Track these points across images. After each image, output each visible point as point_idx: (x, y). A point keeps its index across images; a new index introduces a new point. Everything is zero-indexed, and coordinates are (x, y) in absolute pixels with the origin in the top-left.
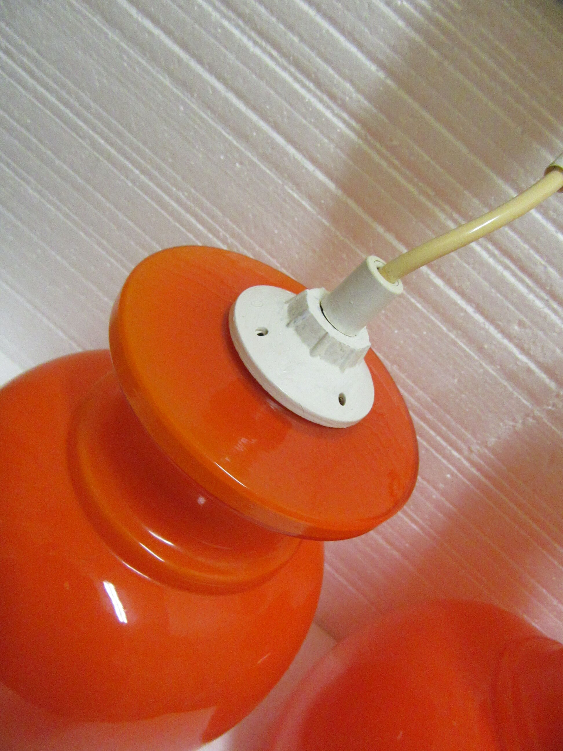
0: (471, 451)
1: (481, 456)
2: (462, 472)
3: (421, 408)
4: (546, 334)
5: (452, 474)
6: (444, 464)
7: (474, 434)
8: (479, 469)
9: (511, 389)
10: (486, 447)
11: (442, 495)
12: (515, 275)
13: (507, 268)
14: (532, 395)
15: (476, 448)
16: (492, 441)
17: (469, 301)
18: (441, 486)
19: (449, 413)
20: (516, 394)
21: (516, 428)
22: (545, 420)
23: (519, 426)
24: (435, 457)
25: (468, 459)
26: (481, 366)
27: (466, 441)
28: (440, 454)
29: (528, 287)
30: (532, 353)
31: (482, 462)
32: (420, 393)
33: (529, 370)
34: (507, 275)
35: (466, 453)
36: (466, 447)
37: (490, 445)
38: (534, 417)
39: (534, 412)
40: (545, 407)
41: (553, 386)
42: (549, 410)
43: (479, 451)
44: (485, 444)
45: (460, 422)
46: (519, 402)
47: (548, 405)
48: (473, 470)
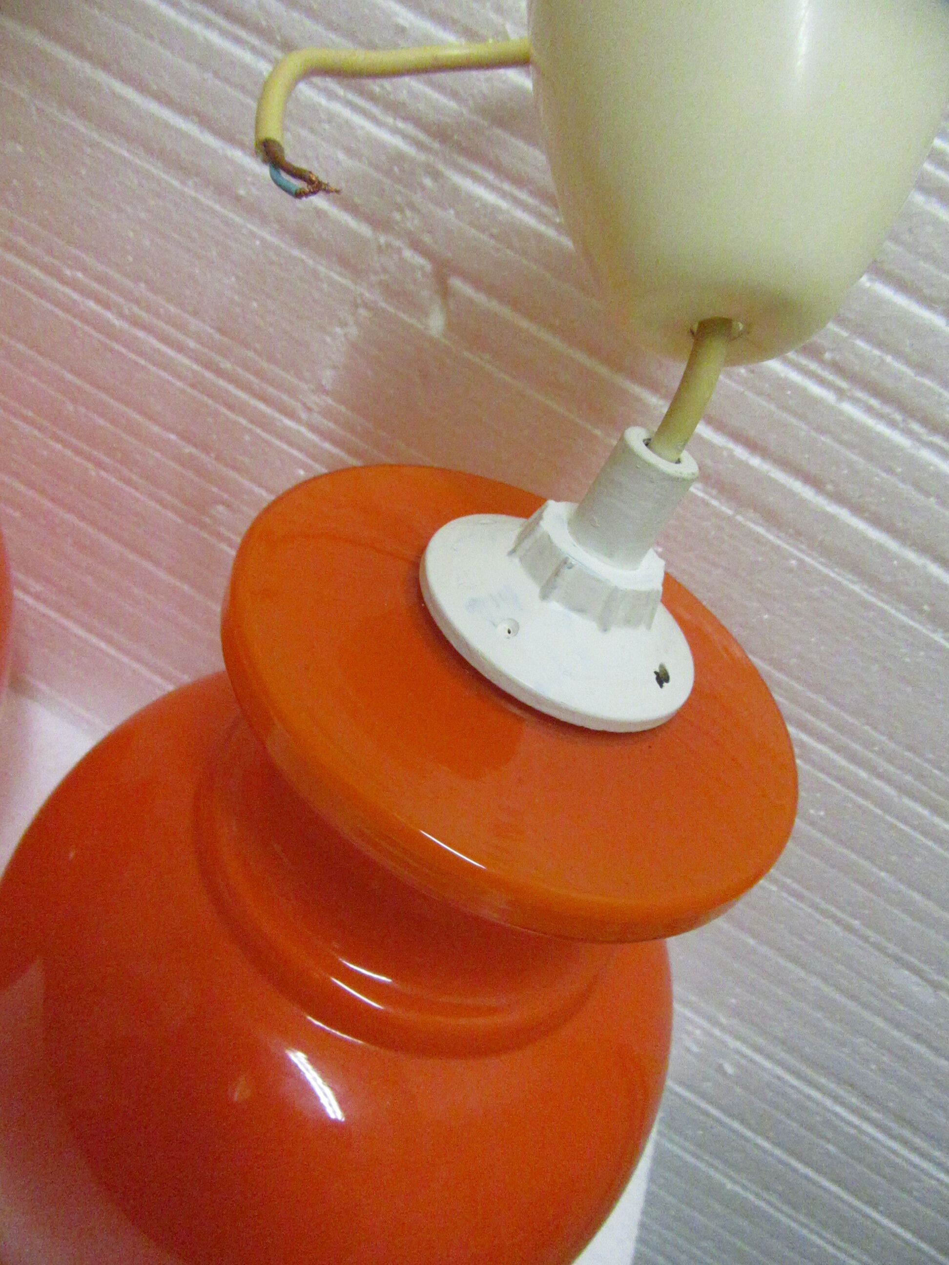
0: (308, 409)
1: (327, 413)
2: (314, 457)
3: (206, 350)
4: (312, 130)
5: (304, 466)
7: (299, 375)
8: (335, 442)
9: (311, 262)
10: (326, 392)
12: (224, 33)
13: (208, 23)
14: (344, 262)
15: (314, 399)
16: (328, 376)
17: (184, 111)
19: (247, 346)
20: (322, 269)
21: (351, 337)
22: (383, 305)
23: (353, 331)
25: (312, 428)
26: (253, 235)
27: (292, 392)
29: (253, 49)
31: (331, 425)
32: (194, 324)
34: (214, 38)
35: (304, 416)
36: (299, 405)
37: (328, 387)
38: (365, 305)
39: (361, 295)
40: (374, 278)
41: (365, 230)
42: (381, 283)
43: (317, 404)
44: (321, 390)
45: (271, 359)
46: (332, 283)
47: (376, 273)
48: (327, 446)
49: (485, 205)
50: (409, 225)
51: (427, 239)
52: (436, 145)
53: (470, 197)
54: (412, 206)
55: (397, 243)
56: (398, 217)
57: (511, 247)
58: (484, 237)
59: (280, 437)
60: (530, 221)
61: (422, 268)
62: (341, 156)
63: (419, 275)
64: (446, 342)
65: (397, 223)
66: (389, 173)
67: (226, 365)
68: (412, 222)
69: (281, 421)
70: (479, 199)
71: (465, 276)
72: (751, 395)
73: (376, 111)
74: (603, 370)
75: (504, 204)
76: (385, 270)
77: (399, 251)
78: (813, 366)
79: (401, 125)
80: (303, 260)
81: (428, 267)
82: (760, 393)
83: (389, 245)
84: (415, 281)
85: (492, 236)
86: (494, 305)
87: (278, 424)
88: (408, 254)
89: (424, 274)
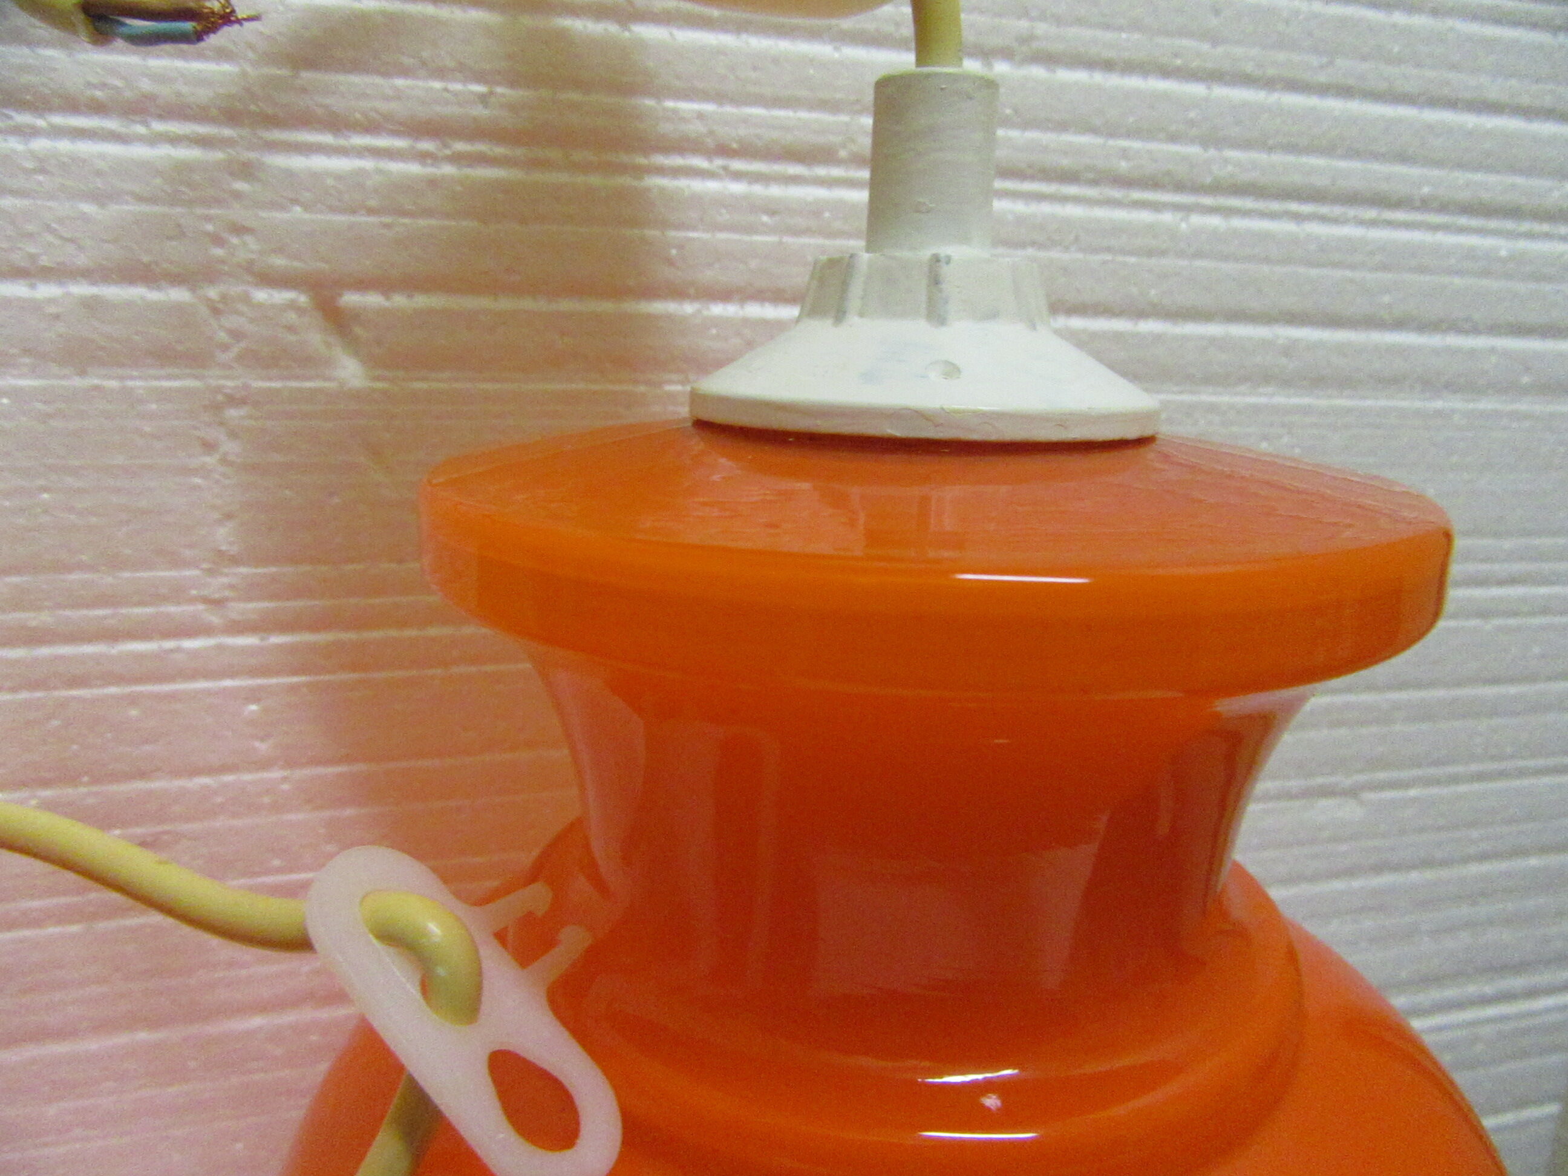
0: (217, 603)
1: (251, 590)
4: (21, 193)
5: (253, 696)
6: (209, 693)
7: (177, 562)
9: (113, 384)
10: (235, 561)
11: (291, 763)
15: (217, 585)
16: (224, 536)
18: (263, 747)
19: (64, 568)
20: (137, 384)
21: (232, 458)
22: (261, 386)
23: (231, 447)
24: (173, 697)
25: (238, 627)
27: (177, 593)
28: (171, 678)
30: (44, 261)
31: (267, 605)
33: (91, 305)
35: (215, 619)
36: (201, 607)
37: (234, 550)
38: (233, 401)
39: (218, 390)
40: (223, 357)
41: (179, 295)
42: (240, 358)
43: (231, 587)
44: (222, 559)
45: (116, 563)
46: (163, 396)
47: (225, 348)
48: (276, 639)
49: (339, 177)
50: (242, 256)
51: (279, 262)
52: (227, 132)
53: (317, 176)
54: (240, 230)
55: (236, 290)
56: (219, 252)
57: (404, 213)
58: (362, 219)
59: (194, 675)
60: (414, 168)
61: (292, 306)
62: (88, 208)
63: (292, 317)
64: (379, 385)
65: (223, 262)
66: (174, 200)
67: (43, 618)
68: (247, 248)
69: (178, 650)
70: (328, 173)
71: (362, 284)
72: (788, 240)
73: (111, 124)
74: (607, 306)
75: (368, 164)
76: (237, 335)
77: (246, 299)
78: (837, 172)
79: (159, 126)
80: (97, 388)
81: (303, 299)
82: (797, 232)
83: (224, 298)
84: (291, 329)
85: (371, 211)
86: (421, 301)
87: (178, 656)
88: (261, 295)
89: (300, 311)
